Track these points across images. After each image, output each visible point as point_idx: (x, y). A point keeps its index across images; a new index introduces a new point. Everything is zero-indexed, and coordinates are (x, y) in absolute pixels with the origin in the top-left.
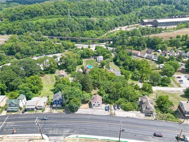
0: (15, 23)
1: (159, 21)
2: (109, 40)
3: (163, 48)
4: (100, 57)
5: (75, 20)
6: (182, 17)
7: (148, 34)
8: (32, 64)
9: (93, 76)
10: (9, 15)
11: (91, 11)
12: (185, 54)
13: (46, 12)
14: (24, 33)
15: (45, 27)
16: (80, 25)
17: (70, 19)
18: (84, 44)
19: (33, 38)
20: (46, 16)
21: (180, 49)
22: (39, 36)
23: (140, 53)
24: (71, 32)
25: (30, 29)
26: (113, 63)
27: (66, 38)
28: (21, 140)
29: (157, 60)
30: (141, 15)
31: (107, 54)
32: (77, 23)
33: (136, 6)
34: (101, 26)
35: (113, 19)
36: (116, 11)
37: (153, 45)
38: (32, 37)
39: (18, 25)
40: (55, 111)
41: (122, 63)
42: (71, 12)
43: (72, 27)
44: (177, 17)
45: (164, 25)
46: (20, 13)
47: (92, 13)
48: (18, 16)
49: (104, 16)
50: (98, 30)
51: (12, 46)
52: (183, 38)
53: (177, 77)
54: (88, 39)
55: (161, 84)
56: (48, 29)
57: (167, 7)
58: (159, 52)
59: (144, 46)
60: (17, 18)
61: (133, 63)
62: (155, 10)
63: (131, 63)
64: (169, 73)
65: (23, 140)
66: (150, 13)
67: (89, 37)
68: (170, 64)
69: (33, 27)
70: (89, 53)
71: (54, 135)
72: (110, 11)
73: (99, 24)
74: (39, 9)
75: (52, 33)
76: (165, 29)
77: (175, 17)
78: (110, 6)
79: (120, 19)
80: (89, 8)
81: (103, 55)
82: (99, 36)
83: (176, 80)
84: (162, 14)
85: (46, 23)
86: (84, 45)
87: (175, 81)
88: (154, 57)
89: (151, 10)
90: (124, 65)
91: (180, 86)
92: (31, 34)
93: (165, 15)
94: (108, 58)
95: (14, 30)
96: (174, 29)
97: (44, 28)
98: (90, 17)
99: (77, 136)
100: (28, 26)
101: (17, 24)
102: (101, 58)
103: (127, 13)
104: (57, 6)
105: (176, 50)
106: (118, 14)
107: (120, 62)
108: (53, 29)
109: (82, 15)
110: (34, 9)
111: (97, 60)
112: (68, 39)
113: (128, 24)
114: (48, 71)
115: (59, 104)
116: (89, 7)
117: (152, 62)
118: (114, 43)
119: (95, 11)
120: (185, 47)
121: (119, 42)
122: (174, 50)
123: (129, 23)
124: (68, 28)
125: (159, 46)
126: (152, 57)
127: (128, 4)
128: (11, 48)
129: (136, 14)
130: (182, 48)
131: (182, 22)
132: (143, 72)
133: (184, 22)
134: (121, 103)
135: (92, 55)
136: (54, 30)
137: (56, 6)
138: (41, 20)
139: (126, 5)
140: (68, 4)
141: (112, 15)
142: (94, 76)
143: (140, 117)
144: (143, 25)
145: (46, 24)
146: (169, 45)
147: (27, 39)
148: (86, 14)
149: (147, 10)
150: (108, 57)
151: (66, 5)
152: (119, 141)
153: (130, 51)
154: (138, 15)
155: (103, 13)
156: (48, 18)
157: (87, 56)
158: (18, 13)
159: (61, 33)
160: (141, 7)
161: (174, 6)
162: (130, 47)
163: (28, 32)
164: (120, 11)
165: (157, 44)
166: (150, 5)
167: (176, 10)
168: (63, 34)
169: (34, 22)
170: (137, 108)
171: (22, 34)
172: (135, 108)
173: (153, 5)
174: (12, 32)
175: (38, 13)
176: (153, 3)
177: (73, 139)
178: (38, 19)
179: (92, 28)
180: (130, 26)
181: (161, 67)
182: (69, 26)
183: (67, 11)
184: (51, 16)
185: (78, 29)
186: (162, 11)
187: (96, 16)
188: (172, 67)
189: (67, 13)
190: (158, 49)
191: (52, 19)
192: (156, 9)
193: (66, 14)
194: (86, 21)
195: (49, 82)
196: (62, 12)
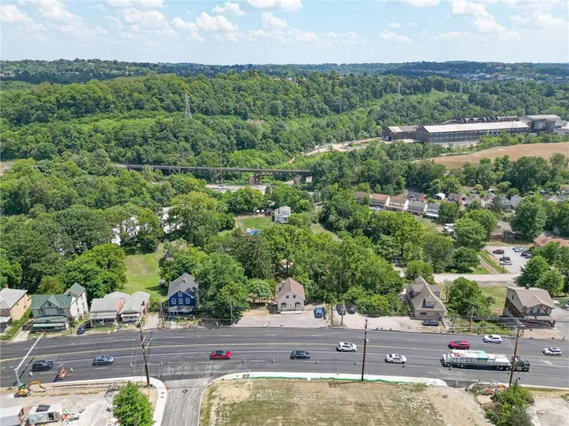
0: (28, 130)
1: (431, 129)
2: (300, 173)
3: (450, 188)
4: (281, 209)
5: (204, 123)
6: (488, 121)
7: (405, 157)
8: (92, 220)
9: (272, 242)
10: (10, 110)
11: (247, 103)
12: (507, 201)
13: (122, 103)
14: (53, 156)
15: (116, 140)
16: (218, 138)
17: (189, 121)
18: (232, 184)
19: (83, 169)
20: (122, 113)
21: (492, 192)
22: (99, 164)
23: (389, 199)
24: (193, 154)
25: (74, 145)
26: (318, 224)
27: (179, 168)
28: (85, 391)
29: (436, 216)
30: (383, 117)
31: (302, 201)
32: (210, 131)
33: (367, 96)
34: (276, 141)
35: (307, 125)
36: (316, 106)
37: (421, 183)
38: (80, 165)
39: (37, 135)
40: (173, 325)
41: (343, 223)
42: (192, 103)
43: (196, 140)
44: (475, 119)
45: (445, 141)
46: (44, 102)
47: (249, 106)
48: (36, 111)
49: (283, 118)
50: (269, 150)
51: (19, 188)
52: (497, 165)
53: (494, 252)
54: (244, 171)
55: (455, 268)
56: (127, 146)
57: (448, 98)
58: (439, 198)
59: (398, 184)
60: (33, 118)
61: (373, 220)
62: (417, 104)
63: (369, 223)
64: (471, 241)
65: (92, 390)
66: (404, 113)
67: (246, 166)
68: (471, 217)
69: (82, 139)
70: (252, 198)
71: (180, 377)
72: (298, 103)
73: (271, 135)
74: (100, 93)
75: (139, 155)
76: (449, 149)
77: (472, 121)
78: (297, 93)
79: (328, 126)
80: (242, 96)
81: (292, 205)
82: (273, 164)
83: (492, 258)
84: (436, 114)
85: (121, 129)
86: (231, 187)
87: (489, 262)
88: (428, 208)
89: (406, 104)
90: (349, 228)
91: (504, 272)
92: (76, 157)
93: (445, 117)
94: (305, 210)
95: (24, 148)
96: (471, 148)
97: (113, 143)
98: (245, 118)
99: (244, 375)
100: (67, 137)
101: (35, 133)
102: (285, 211)
103: (343, 110)
104: (154, 89)
105: (483, 192)
106: (322, 112)
107: (338, 220)
108: (141, 146)
109: (222, 112)
110: (86, 94)
111: (273, 217)
112: (185, 171)
113: (348, 139)
114: (135, 245)
115: (185, 304)
116: (242, 92)
117: (425, 219)
118: (316, 182)
119: (259, 103)
120: (506, 184)
121: (329, 175)
122: (478, 193)
123: (352, 135)
124: (183, 143)
125: (437, 183)
126: (422, 209)
127: (346, 89)
128: (16, 194)
129: (370, 112)
130: (498, 188)
131: (490, 133)
132: (404, 238)
133: (495, 133)
134: (356, 298)
135: (260, 205)
136: (145, 147)
137: (149, 89)
138: (107, 124)
139: (341, 90)
140: (183, 84)
141: (304, 115)
142: (276, 244)
143: (409, 328)
144: (390, 139)
145: (121, 133)
146: (464, 182)
147: (65, 171)
148: (235, 109)
149: (396, 104)
150: (303, 209)
151: (179, 85)
152: (362, 380)
153: (363, 195)
154: (374, 116)
155: (280, 110)
156: (126, 118)
157: (246, 207)
158: (39, 103)
159: (164, 157)
160: (381, 96)
161: (465, 97)
162: (362, 185)
163: (67, 153)
164: (325, 106)
165: (432, 180)
166: (403, 93)
167: (471, 106)
168: (172, 158)
169: (86, 128)
170: (399, 308)
171: (50, 158)
172: (396, 310)
173: (411, 94)
174: (17, 154)
175: (97, 105)
176: (409, 88)
177: (234, 382)
178: (96, 121)
179: (252, 145)
180: (356, 142)
181: (450, 230)
182: (187, 139)
183: (182, 100)
184: (133, 112)
185: (212, 146)
186: (435, 109)
187: (262, 117)
188: (477, 224)
189: (182, 107)
190: (436, 191)
191: (138, 119)
192: (419, 103)
193: (178, 109)
194: (235, 126)
195: (139, 272)
196: (168, 102)
